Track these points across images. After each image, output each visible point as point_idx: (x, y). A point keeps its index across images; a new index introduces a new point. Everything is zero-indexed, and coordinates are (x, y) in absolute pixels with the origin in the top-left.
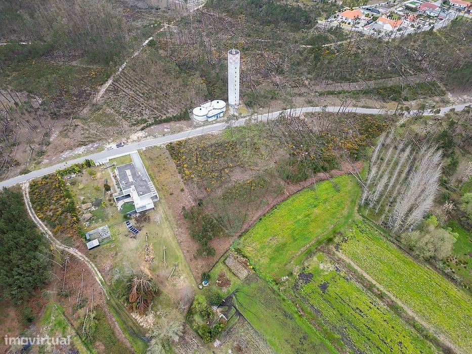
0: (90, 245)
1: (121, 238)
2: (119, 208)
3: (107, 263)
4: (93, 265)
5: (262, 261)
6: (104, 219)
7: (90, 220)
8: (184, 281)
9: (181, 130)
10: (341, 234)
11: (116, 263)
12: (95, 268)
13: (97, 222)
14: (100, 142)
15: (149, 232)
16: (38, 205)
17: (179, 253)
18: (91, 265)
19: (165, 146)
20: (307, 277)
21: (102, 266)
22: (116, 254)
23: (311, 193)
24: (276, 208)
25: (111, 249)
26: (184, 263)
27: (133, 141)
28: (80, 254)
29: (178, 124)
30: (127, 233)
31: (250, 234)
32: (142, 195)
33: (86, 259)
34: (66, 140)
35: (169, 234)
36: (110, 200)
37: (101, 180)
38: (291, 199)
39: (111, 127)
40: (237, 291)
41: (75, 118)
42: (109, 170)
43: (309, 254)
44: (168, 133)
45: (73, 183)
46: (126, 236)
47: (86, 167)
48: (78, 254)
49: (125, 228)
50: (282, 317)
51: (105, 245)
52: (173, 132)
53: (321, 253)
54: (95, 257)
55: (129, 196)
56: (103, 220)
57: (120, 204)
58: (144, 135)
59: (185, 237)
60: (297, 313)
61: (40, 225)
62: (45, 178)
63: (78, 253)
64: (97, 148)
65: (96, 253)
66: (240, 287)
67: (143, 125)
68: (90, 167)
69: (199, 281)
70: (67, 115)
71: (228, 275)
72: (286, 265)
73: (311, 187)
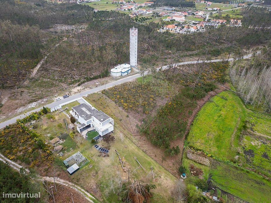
0: (71, 170)
1: (95, 159)
2: (84, 137)
3: (92, 183)
4: (80, 188)
5: (213, 150)
6: (75, 147)
7: (62, 150)
8: (166, 179)
9: (107, 82)
10: (249, 122)
11: (99, 180)
12: (82, 190)
13: (68, 151)
14: (48, 97)
15: (117, 150)
16: (7, 149)
17: (149, 159)
18: (76, 188)
19: (101, 92)
20: (250, 152)
21: (88, 186)
22: (97, 173)
23: (211, 104)
24: (197, 116)
25: (91, 170)
26: (157, 165)
27: (75, 93)
28: (62, 181)
29: (103, 80)
30: (99, 154)
31: (191, 134)
32: (103, 121)
33: (70, 183)
34: (17, 101)
35: (133, 147)
36: (74, 133)
37: (60, 121)
38: (202, 109)
39: (52, 88)
40: (211, 175)
41: (19, 88)
42: (64, 113)
43: (239, 138)
44: (99, 85)
45: (35, 127)
46: (99, 156)
47: (43, 114)
48: (61, 182)
49: (95, 151)
50: (256, 185)
51: (84, 168)
52: (103, 84)
53: (246, 136)
54: (78, 180)
55: (89, 126)
56: (74, 149)
57: (85, 133)
58: (82, 88)
59: (147, 147)
60: (264, 179)
61: (14, 165)
62: (7, 128)
63: (60, 180)
64: (47, 101)
65: (77, 176)
66: (211, 172)
67: (78, 83)
68: (46, 114)
69: (177, 175)
70: (11, 87)
71: (197, 166)
72: (230, 149)
73: (209, 101)
